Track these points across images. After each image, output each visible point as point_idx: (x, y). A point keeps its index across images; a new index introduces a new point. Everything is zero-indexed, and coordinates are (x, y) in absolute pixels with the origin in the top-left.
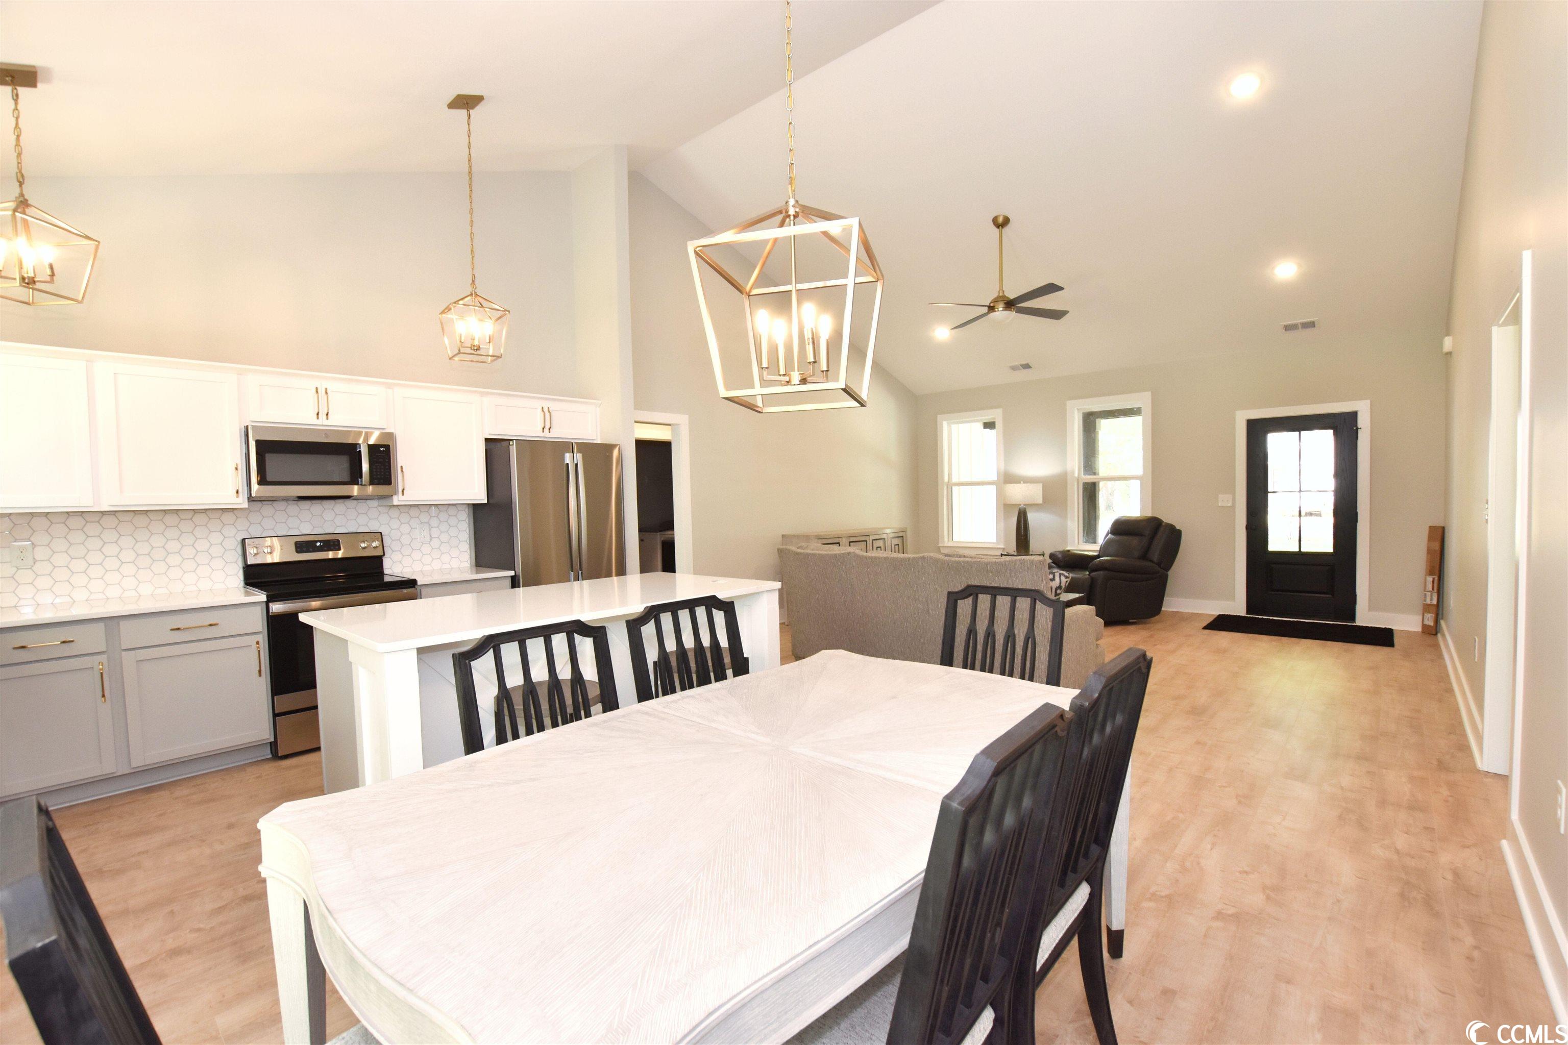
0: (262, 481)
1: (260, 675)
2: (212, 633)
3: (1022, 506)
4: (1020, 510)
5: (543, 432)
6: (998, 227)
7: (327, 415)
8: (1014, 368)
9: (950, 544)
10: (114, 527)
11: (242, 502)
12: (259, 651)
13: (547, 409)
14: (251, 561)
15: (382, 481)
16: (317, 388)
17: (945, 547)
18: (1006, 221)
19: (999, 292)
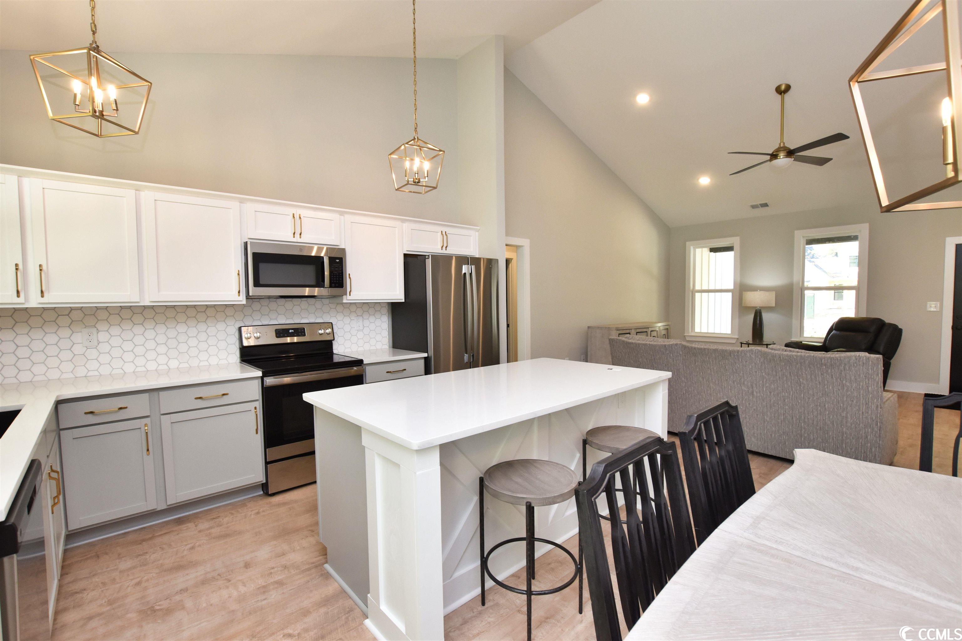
0: (257, 284)
1: (257, 433)
2: (225, 400)
3: (758, 308)
4: (756, 310)
5: (442, 249)
6: (781, 94)
7: (300, 234)
8: (754, 207)
9: (693, 334)
10: (152, 317)
11: (242, 300)
12: (257, 414)
13: (445, 232)
14: (246, 343)
15: (337, 285)
16: (294, 214)
17: (690, 336)
18: (788, 88)
19: (780, 144)
